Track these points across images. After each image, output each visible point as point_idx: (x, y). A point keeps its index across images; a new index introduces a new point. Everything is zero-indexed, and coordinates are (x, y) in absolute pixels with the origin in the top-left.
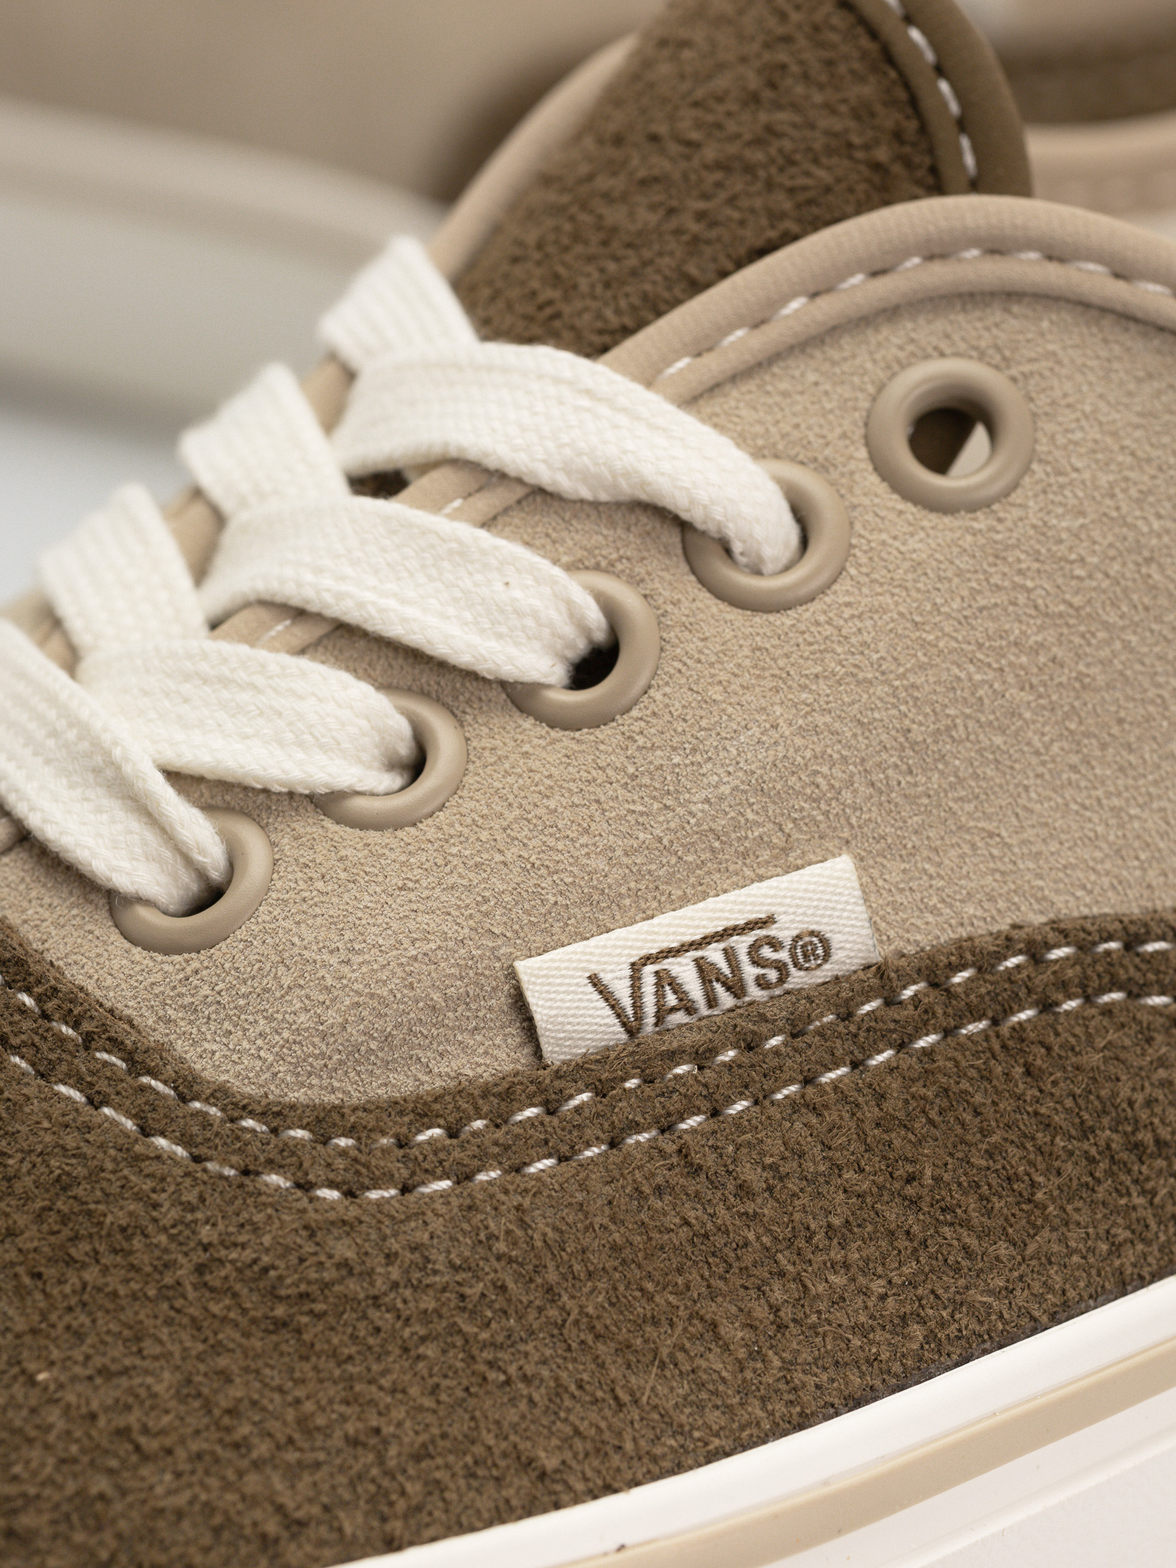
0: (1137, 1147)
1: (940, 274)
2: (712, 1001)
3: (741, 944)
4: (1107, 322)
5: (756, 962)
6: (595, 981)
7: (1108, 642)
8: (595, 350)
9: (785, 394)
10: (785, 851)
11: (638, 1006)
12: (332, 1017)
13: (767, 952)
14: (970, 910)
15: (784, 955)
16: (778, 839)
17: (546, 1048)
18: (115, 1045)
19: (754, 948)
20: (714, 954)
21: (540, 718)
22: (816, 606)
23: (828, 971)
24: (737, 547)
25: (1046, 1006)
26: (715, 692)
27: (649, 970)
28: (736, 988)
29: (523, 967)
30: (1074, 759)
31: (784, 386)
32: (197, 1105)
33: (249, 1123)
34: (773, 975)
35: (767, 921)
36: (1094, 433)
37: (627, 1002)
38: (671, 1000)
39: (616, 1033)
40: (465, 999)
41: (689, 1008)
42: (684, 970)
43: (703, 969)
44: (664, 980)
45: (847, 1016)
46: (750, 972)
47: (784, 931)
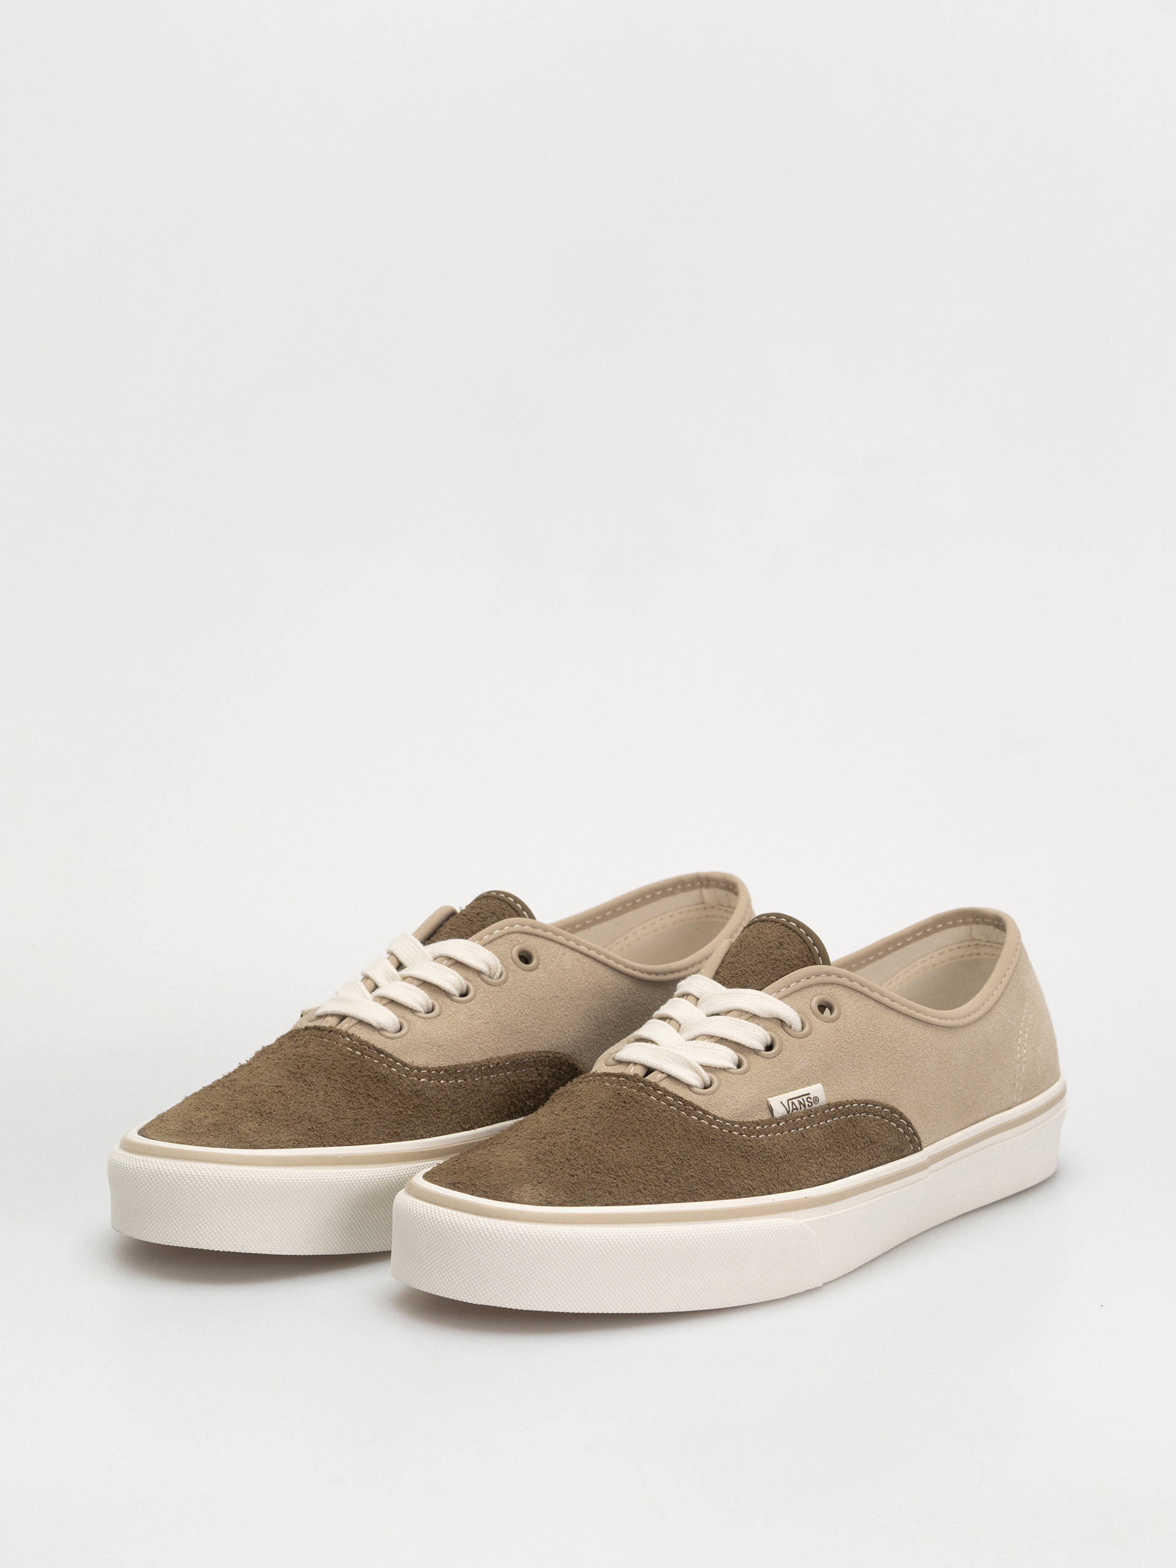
0: (871, 1142)
1: (819, 979)
2: (801, 1109)
3: (805, 1098)
4: (849, 989)
5: (808, 1101)
6: (781, 1102)
7: (857, 1048)
8: (761, 990)
9: (795, 1000)
10: (809, 1083)
11: (789, 1108)
12: (738, 1107)
13: (809, 1100)
14: (839, 1096)
15: (812, 1101)
16: (807, 1080)
17: (774, 1113)
18: (701, 1109)
19: (807, 1099)
20: (800, 1099)
21: (762, 1057)
22: (809, 1037)
23: (819, 1105)
24: (793, 1026)
25: (854, 1114)
26: (794, 1052)
27: (790, 1101)
28: (805, 1106)
29: (770, 1100)
30: (854, 1070)
31: (794, 998)
32: (718, 1120)
33: (727, 1124)
34: (810, 1104)
35: (809, 1094)
36: (850, 1010)
37: (787, 1107)
38: (794, 1107)
39: (786, 1113)
40: (759, 1105)
41: (797, 1109)
42: (795, 1101)
43: (800, 1103)
44: (793, 1103)
45: (823, 1112)
46: (807, 1103)
47: (812, 1096)
